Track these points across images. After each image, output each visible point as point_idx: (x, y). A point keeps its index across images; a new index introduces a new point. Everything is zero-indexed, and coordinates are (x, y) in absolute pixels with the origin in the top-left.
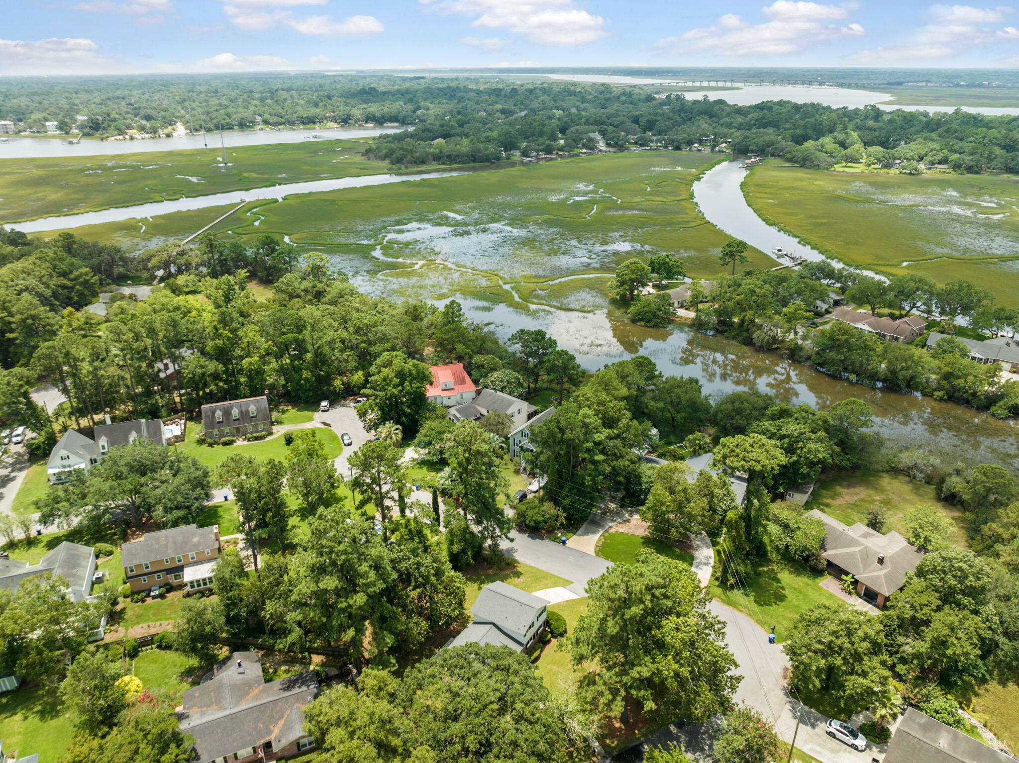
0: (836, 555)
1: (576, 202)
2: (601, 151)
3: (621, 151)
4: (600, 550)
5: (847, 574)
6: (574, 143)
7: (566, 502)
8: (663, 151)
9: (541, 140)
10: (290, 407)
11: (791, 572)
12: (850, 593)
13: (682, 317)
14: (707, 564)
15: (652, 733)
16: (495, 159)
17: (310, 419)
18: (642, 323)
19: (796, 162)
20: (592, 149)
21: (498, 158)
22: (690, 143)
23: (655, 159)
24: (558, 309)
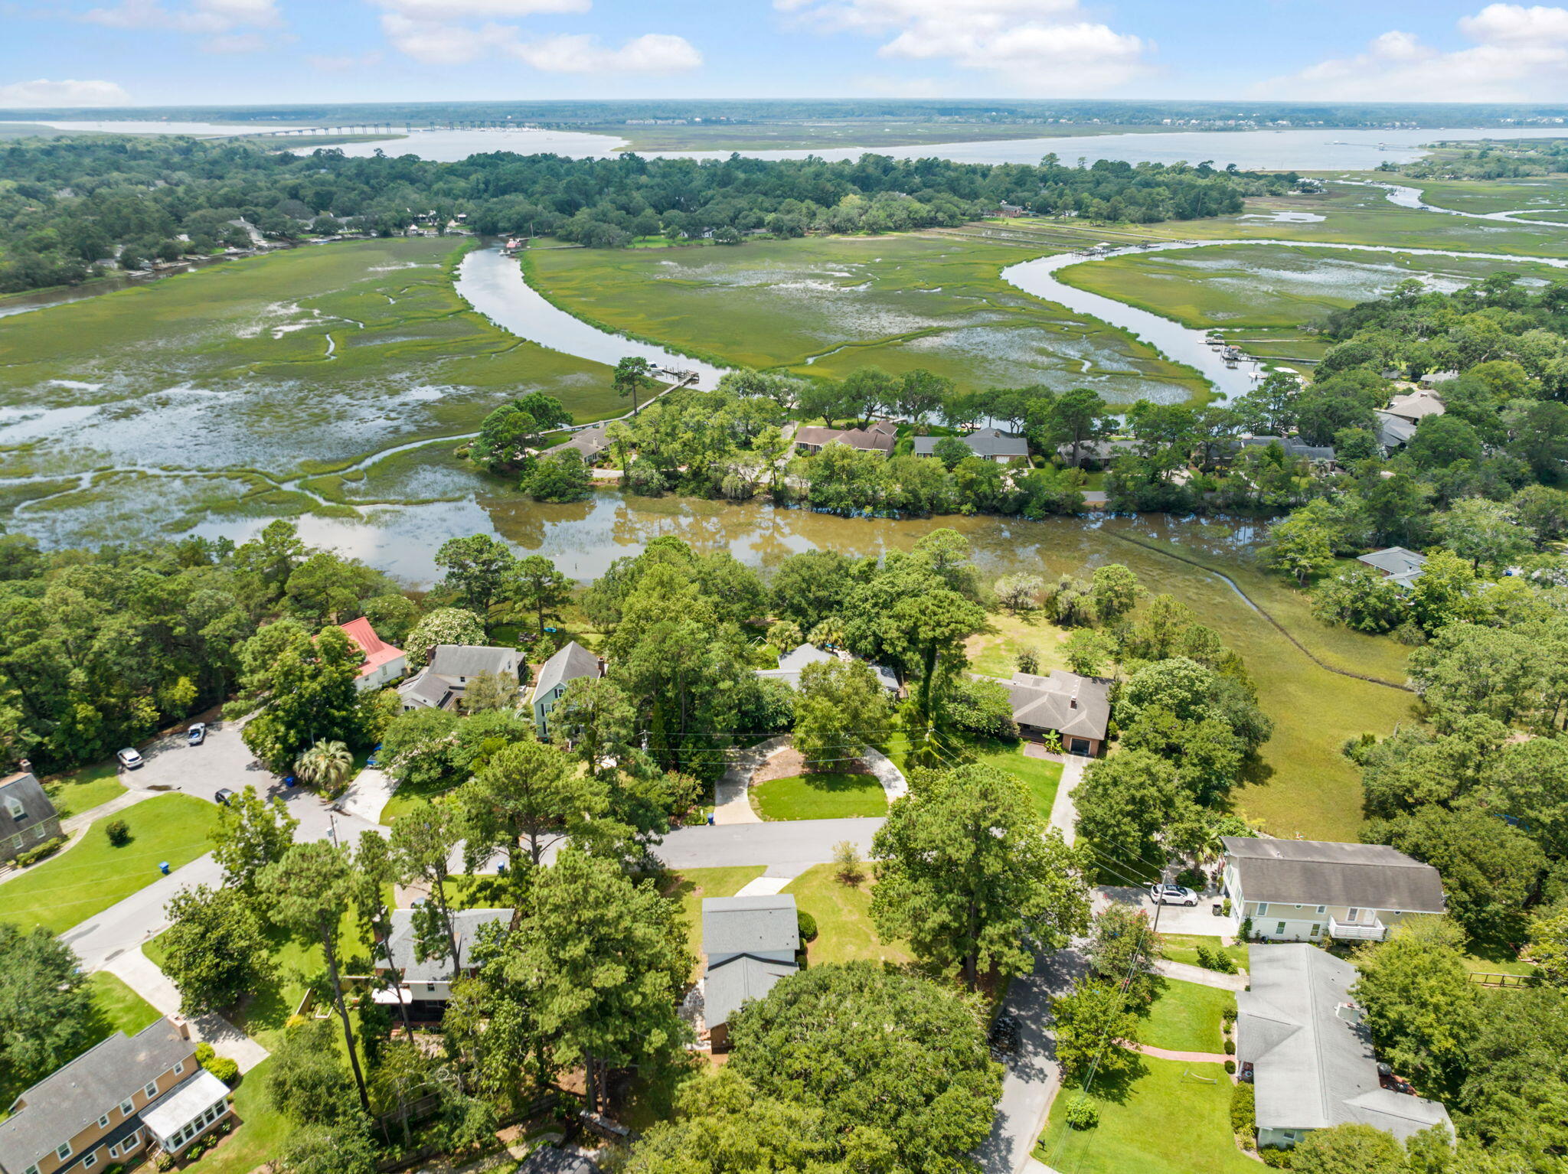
0: (1025, 716)
1: (287, 335)
2: (260, 248)
3: (294, 246)
4: (763, 813)
5: (1048, 732)
6: (208, 240)
7: (695, 763)
8: (363, 241)
9: (148, 238)
10: (56, 783)
11: (987, 753)
12: (1058, 753)
13: (602, 480)
14: (897, 779)
15: (1005, 991)
16: (74, 277)
17: (121, 790)
18: (555, 499)
19: (576, 241)
20: (244, 246)
21: (82, 277)
22: (401, 225)
23: (362, 254)
24: (405, 504)
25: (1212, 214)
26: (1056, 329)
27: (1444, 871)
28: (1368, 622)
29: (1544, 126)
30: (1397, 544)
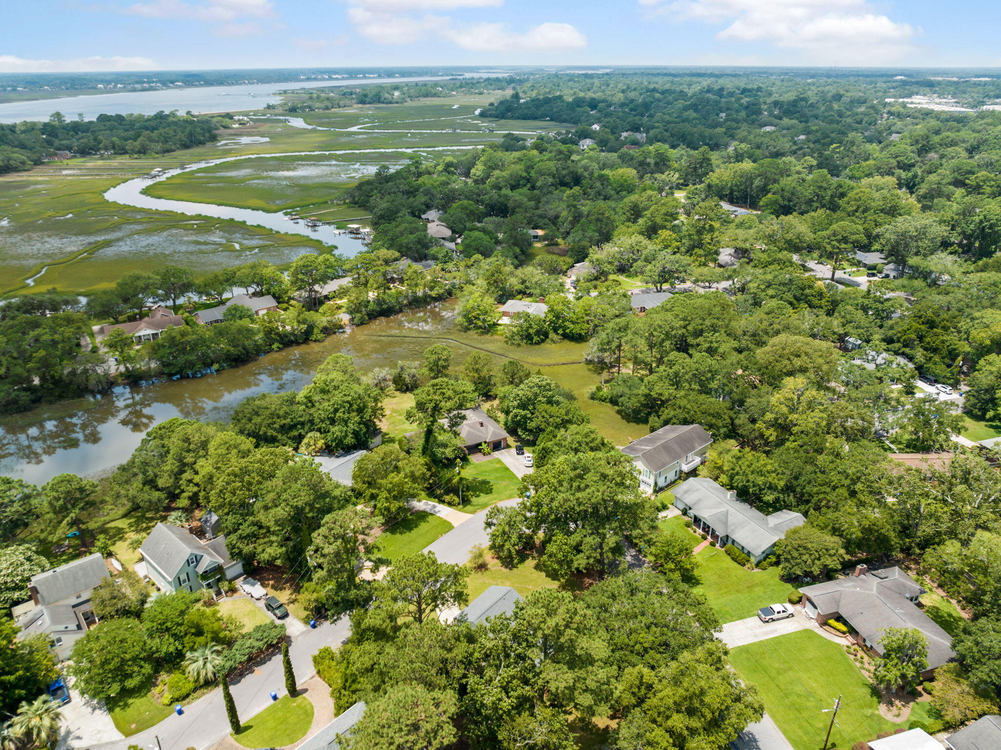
12: (493, 454)
14: (434, 507)
25: (201, 143)
26: (189, 227)
27: (701, 424)
28: (536, 339)
29: (321, 80)
30: (507, 299)
